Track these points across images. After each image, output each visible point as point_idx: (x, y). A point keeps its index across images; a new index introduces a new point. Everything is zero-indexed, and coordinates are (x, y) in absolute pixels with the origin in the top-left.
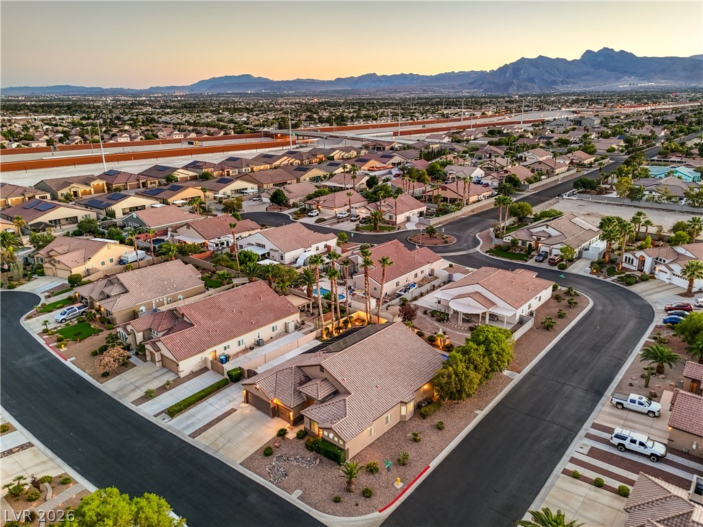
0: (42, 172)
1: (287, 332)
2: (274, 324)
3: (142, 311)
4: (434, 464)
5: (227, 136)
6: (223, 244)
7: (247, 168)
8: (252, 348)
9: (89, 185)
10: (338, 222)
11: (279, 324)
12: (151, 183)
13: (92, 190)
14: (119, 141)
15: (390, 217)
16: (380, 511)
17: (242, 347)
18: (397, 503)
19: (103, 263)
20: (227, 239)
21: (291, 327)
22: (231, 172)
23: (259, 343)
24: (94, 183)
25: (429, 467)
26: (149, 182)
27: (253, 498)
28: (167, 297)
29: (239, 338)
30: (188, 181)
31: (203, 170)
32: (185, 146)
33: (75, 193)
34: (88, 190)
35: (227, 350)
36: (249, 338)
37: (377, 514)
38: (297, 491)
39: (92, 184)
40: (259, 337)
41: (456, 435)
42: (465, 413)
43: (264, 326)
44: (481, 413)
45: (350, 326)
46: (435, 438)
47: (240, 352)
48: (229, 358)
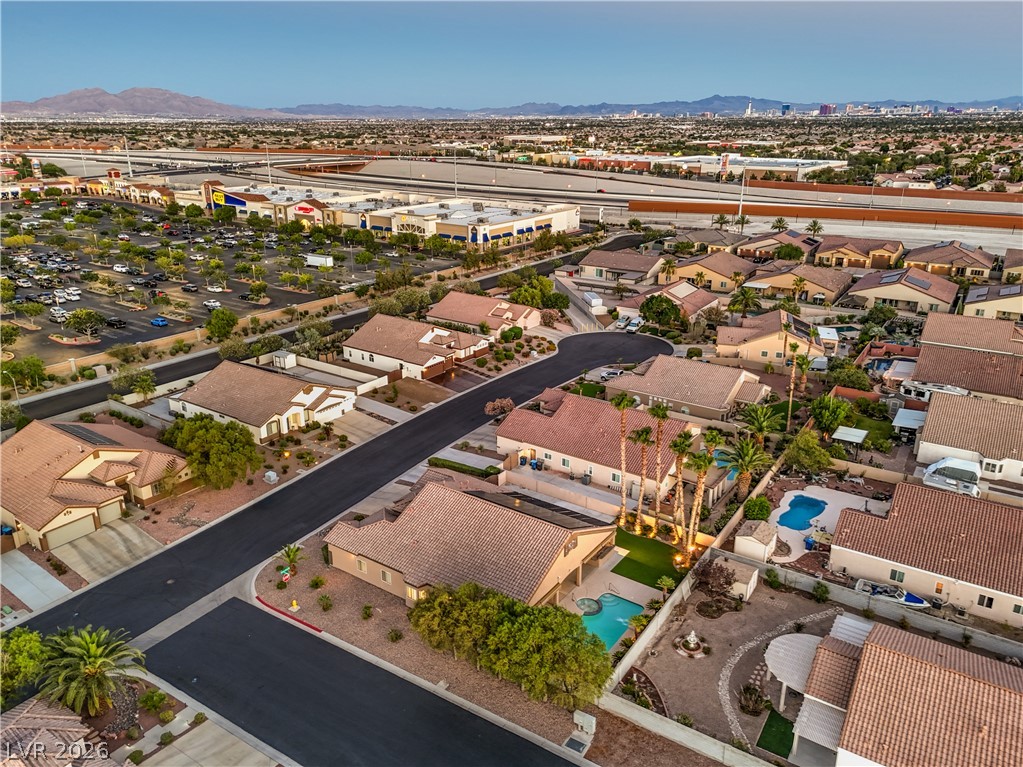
1: (631, 494)
2: (618, 472)
4: (325, 636)
6: (921, 394)
8: (572, 478)
17: (566, 469)
18: (266, 609)
19: (764, 354)
21: (636, 491)
23: (586, 480)
25: (320, 631)
29: (567, 457)
35: (548, 459)
37: (255, 595)
40: (591, 472)
41: (383, 658)
42: (436, 667)
43: (601, 464)
44: (440, 688)
45: (675, 542)
46: (374, 635)
47: (561, 472)
48: (546, 469)
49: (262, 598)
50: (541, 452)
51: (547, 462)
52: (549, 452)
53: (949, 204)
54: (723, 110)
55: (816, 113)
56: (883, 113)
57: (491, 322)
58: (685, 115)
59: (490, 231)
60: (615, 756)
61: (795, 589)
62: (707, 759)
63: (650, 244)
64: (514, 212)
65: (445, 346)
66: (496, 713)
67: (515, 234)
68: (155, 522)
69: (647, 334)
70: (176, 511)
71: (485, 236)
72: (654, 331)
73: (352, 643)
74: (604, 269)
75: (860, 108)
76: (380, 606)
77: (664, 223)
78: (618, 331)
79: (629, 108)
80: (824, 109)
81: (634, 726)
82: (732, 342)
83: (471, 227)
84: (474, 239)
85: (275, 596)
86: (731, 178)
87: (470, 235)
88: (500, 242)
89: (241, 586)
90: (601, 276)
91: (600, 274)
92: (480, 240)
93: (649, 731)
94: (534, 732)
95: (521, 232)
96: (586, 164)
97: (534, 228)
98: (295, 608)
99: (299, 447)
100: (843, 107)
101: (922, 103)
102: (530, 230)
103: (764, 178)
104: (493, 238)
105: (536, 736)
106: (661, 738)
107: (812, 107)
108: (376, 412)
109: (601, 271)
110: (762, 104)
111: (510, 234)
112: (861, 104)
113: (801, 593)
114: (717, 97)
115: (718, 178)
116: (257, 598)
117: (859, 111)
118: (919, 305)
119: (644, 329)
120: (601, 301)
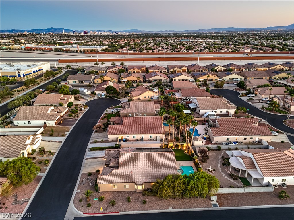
0: (178, 62)
1: (156, 140)
2: (151, 135)
3: (130, 116)
4: (121, 213)
5: (272, 52)
6: (187, 100)
7: (254, 69)
8: (138, 141)
9: (181, 69)
10: (259, 103)
11: (154, 136)
12: (205, 71)
13: (182, 71)
14: (221, 52)
15: (289, 106)
17: (135, 139)
18: (92, 215)
19: (145, 97)
20: (189, 98)
21: (158, 139)
22: (244, 70)
23: (142, 140)
24: (183, 68)
25: (119, 212)
26: (204, 70)
28: (140, 114)
29: (134, 135)
30: (221, 71)
31: (230, 68)
32: (244, 55)
33: (175, 71)
34: (180, 70)
35: (128, 137)
36: (138, 136)
38: (79, 190)
39: (182, 68)
40: (143, 137)
41: (146, 210)
42: (164, 205)
43: (145, 134)
44: (170, 210)
45: (180, 148)
46: (137, 205)
47: (133, 140)
48: (128, 141)
49: (86, 212)
50: (125, 136)
51: (128, 138)
52: (128, 135)
53: (143, 56)
54: (55, 32)
55: (83, 33)
56: (100, 33)
57: (62, 102)
58: (44, 33)
59: (25, 73)
60: (225, 203)
61: (213, 149)
62: (240, 193)
63: (80, 72)
64: (28, 66)
65: (56, 113)
66: (191, 208)
67: (32, 73)
68: (6, 208)
69: (108, 97)
70: (12, 200)
71: (23, 74)
72: (110, 96)
73: (133, 211)
74: (76, 81)
75: (94, 32)
76: (131, 196)
77: (75, 66)
78: (99, 98)
79: (23, 31)
80: (85, 32)
81: (221, 194)
82: (137, 96)
83: (17, 72)
84: (19, 76)
85: (90, 210)
86: (81, 52)
87: (17, 75)
88: (28, 76)
89: (72, 213)
90: (75, 83)
91: (75, 82)
92: (22, 76)
93: (225, 194)
94: (204, 207)
95: (34, 72)
96: (29, 49)
97: (38, 70)
98: (102, 210)
99: (36, 160)
100: (90, 32)
101: (108, 31)
102: (37, 71)
103: (91, 51)
104: (26, 75)
105: (206, 208)
106: (228, 194)
107: (81, 32)
108: (52, 140)
109: (75, 81)
110: (66, 30)
111: (31, 73)
112: (94, 31)
113: (215, 150)
114: (52, 28)
115: (77, 52)
116: (84, 213)
117: (94, 33)
118: (163, 80)
119: (106, 96)
120: (87, 90)
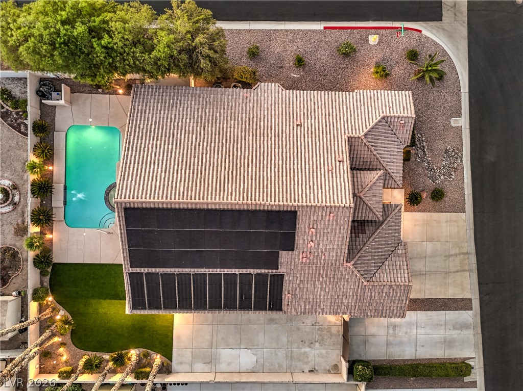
4: (318, 26)
16: (420, 31)
25: (325, 28)
27: (490, 157)
37: (425, 32)
38: (453, 125)
46: (275, 48)
85: (407, 42)
98: (373, 39)
